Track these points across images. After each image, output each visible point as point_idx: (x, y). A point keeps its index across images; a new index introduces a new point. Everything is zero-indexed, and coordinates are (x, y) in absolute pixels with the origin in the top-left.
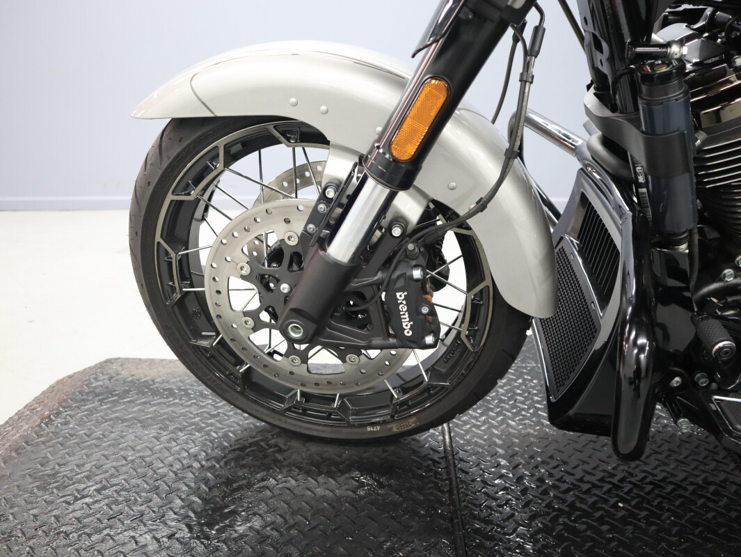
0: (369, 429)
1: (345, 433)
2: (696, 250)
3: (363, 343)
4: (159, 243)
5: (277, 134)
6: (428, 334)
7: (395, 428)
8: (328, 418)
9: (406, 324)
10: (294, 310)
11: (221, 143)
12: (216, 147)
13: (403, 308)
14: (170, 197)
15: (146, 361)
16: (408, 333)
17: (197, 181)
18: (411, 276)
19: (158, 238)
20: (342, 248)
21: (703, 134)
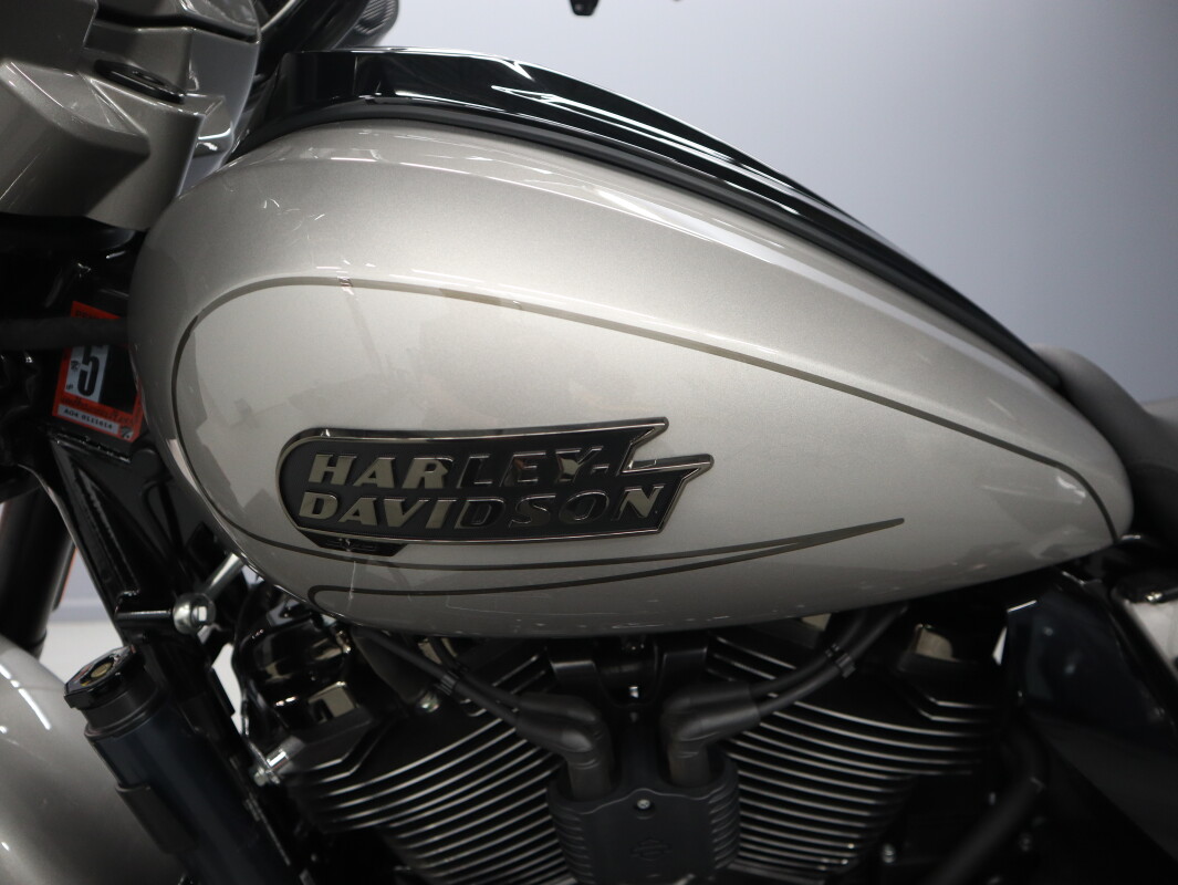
21: (294, 743)
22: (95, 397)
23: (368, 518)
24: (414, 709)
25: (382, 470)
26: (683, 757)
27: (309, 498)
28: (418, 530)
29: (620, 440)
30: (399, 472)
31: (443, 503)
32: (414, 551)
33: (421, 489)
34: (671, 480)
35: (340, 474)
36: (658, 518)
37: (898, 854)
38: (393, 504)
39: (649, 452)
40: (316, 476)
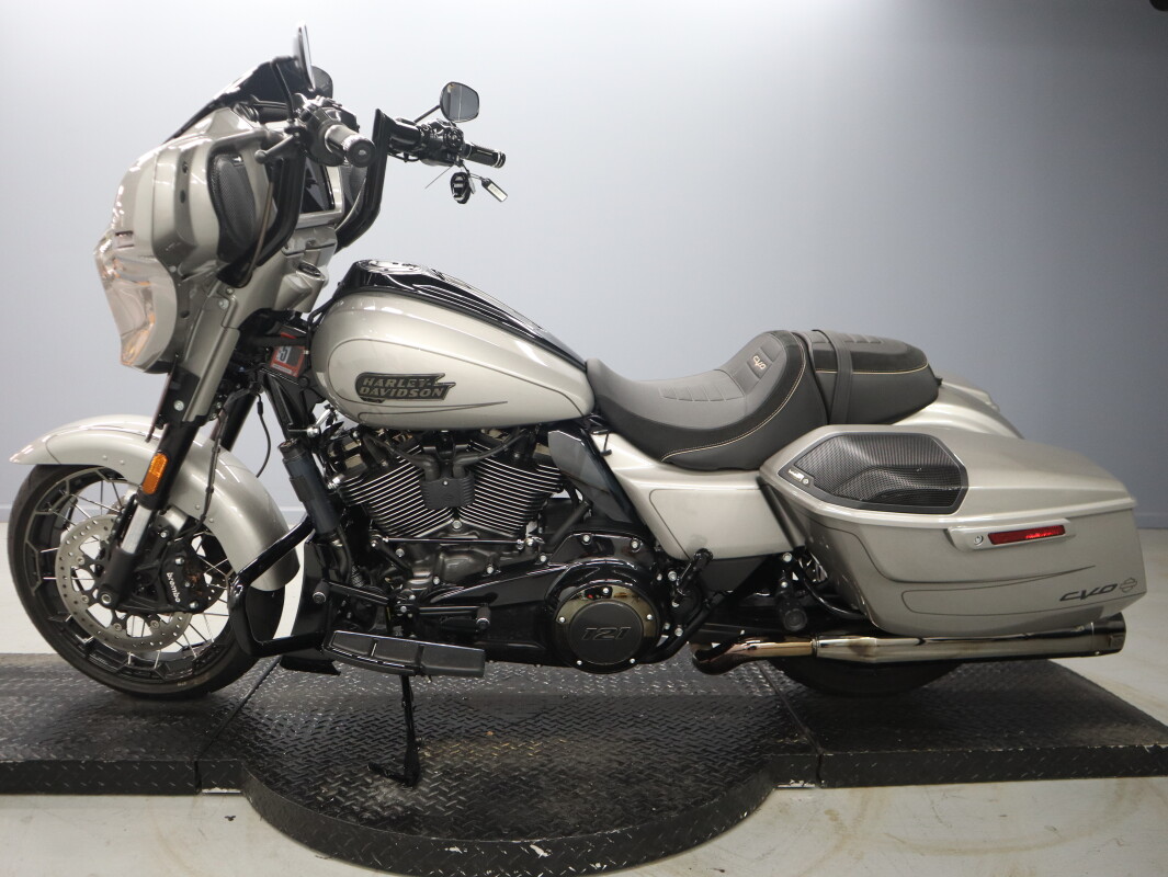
0: (179, 685)
1: (163, 689)
2: (346, 545)
3: (152, 609)
4: (27, 545)
5: (100, 475)
6: (192, 602)
7: (196, 682)
8: (151, 678)
9: (176, 594)
10: (105, 585)
11: (67, 479)
12: (64, 482)
13: (172, 583)
14: (35, 513)
15: (26, 655)
16: (178, 600)
17: (53, 503)
18: (175, 564)
19: (26, 541)
20: (130, 544)
21: (342, 476)
22: (285, 362)
23: (377, 393)
24: (380, 465)
25: (381, 382)
26: (457, 469)
27: (363, 389)
28: (388, 397)
29: (433, 378)
30: (384, 383)
31: (394, 390)
32: (387, 402)
33: (389, 387)
34: (445, 388)
35: (371, 383)
36: (442, 396)
37: (544, 530)
38: (382, 390)
39: (440, 381)
40: (365, 383)
